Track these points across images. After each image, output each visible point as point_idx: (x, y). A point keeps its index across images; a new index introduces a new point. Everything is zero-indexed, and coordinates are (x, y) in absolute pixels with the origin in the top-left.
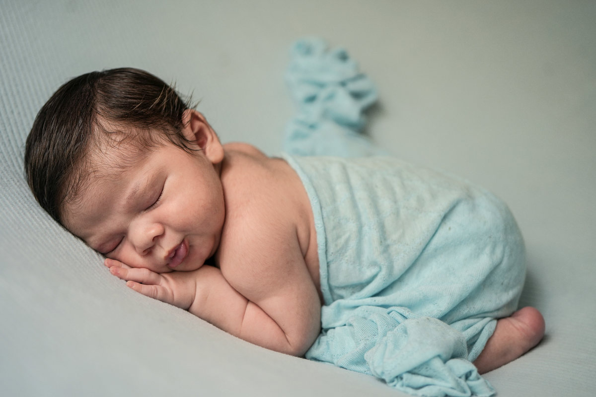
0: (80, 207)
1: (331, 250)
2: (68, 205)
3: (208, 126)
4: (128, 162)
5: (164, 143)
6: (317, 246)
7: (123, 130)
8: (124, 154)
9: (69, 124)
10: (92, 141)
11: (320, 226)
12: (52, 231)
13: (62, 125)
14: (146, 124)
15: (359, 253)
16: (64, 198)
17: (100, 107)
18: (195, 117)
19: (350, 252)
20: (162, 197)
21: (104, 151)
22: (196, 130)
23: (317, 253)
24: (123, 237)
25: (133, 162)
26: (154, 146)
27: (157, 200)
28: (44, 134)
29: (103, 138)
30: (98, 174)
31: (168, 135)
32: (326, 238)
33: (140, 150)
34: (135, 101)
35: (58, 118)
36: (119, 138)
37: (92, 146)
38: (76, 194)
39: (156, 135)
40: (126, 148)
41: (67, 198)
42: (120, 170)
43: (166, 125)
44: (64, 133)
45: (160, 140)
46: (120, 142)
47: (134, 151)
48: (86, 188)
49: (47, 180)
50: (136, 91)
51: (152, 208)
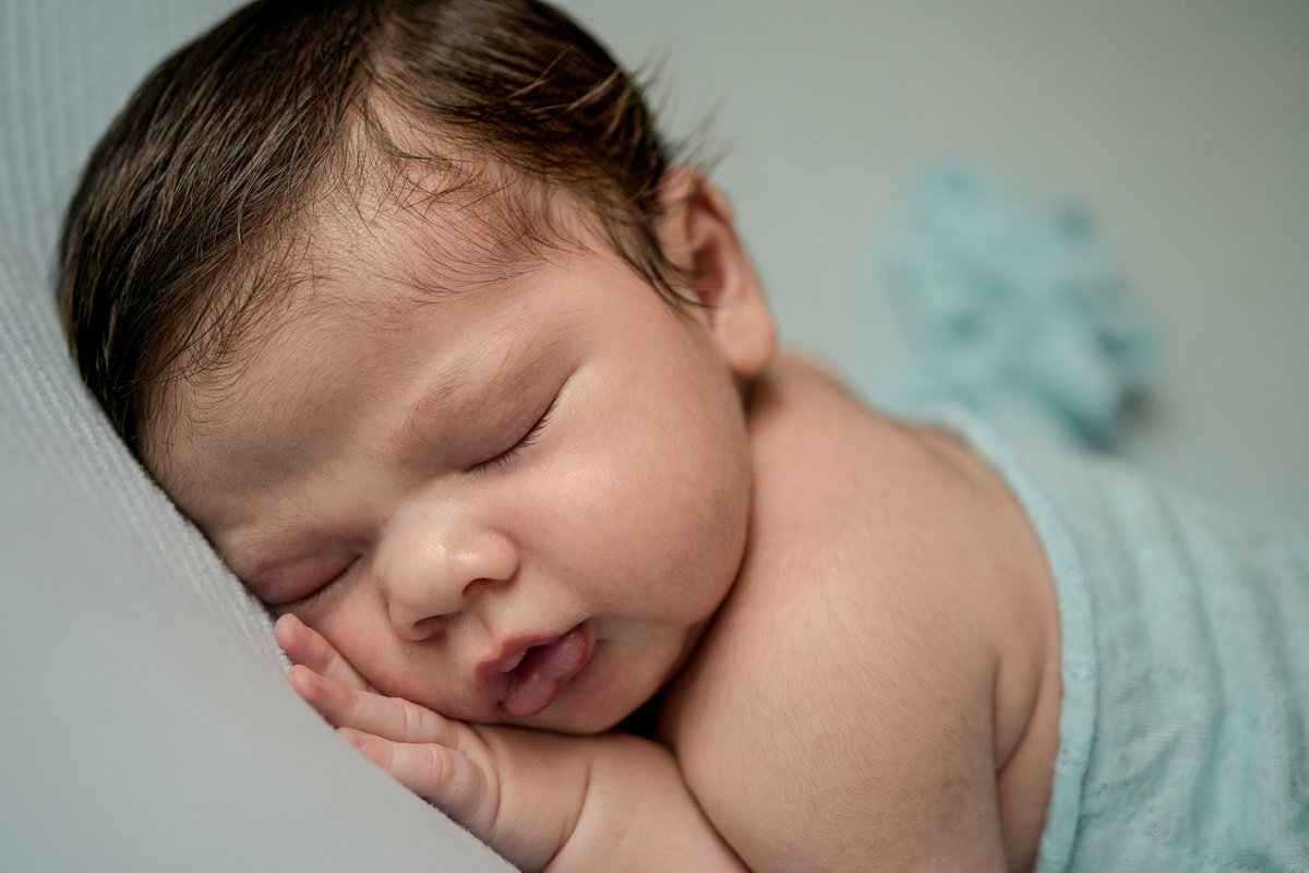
0: (227, 403)
1: (1106, 773)
2: (184, 385)
3: (736, 243)
4: (448, 273)
5: (591, 243)
6: (1056, 744)
7: (455, 157)
8: (439, 240)
9: (261, 95)
10: (333, 172)
11: (1083, 673)
12: (100, 458)
13: (237, 96)
14: (538, 160)
15: (1198, 810)
16: (175, 355)
17: (385, 64)
18: (700, 201)
19: (1169, 797)
20: (541, 435)
21: (369, 214)
22: (698, 242)
23: (1050, 775)
24: (358, 557)
25: (467, 278)
26: (552, 246)
27: (522, 441)
28: (161, 117)
29: (375, 166)
30: (325, 290)
31: (605, 219)
32: (1096, 726)
33: (500, 242)
34: (515, 74)
35: (223, 71)
36: (434, 182)
37: (327, 188)
38: (224, 349)
39: (568, 210)
40: (452, 224)
41: (185, 357)
42: (411, 293)
43: (608, 187)
44: (235, 124)
45: (577, 230)
46: (434, 198)
47: (480, 242)
48: (267, 331)
49: (128, 282)
50: (524, 44)
51: (492, 469)
